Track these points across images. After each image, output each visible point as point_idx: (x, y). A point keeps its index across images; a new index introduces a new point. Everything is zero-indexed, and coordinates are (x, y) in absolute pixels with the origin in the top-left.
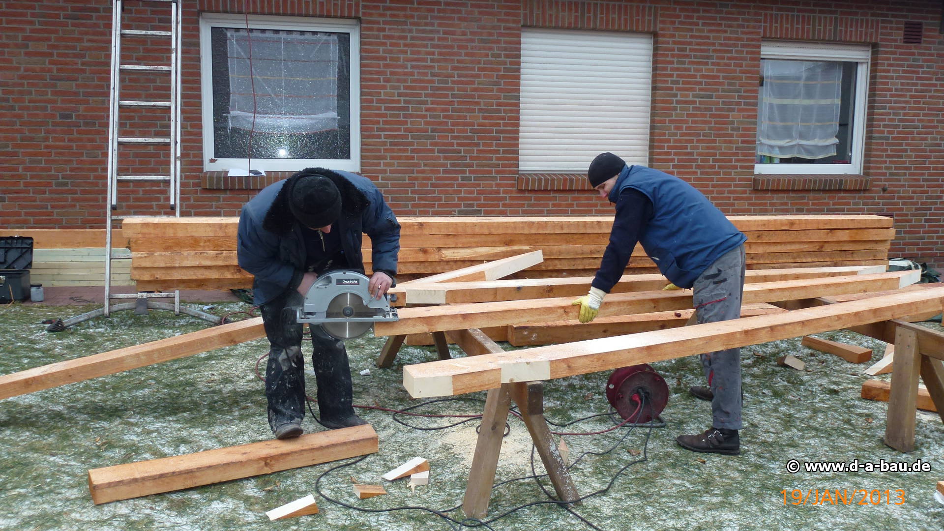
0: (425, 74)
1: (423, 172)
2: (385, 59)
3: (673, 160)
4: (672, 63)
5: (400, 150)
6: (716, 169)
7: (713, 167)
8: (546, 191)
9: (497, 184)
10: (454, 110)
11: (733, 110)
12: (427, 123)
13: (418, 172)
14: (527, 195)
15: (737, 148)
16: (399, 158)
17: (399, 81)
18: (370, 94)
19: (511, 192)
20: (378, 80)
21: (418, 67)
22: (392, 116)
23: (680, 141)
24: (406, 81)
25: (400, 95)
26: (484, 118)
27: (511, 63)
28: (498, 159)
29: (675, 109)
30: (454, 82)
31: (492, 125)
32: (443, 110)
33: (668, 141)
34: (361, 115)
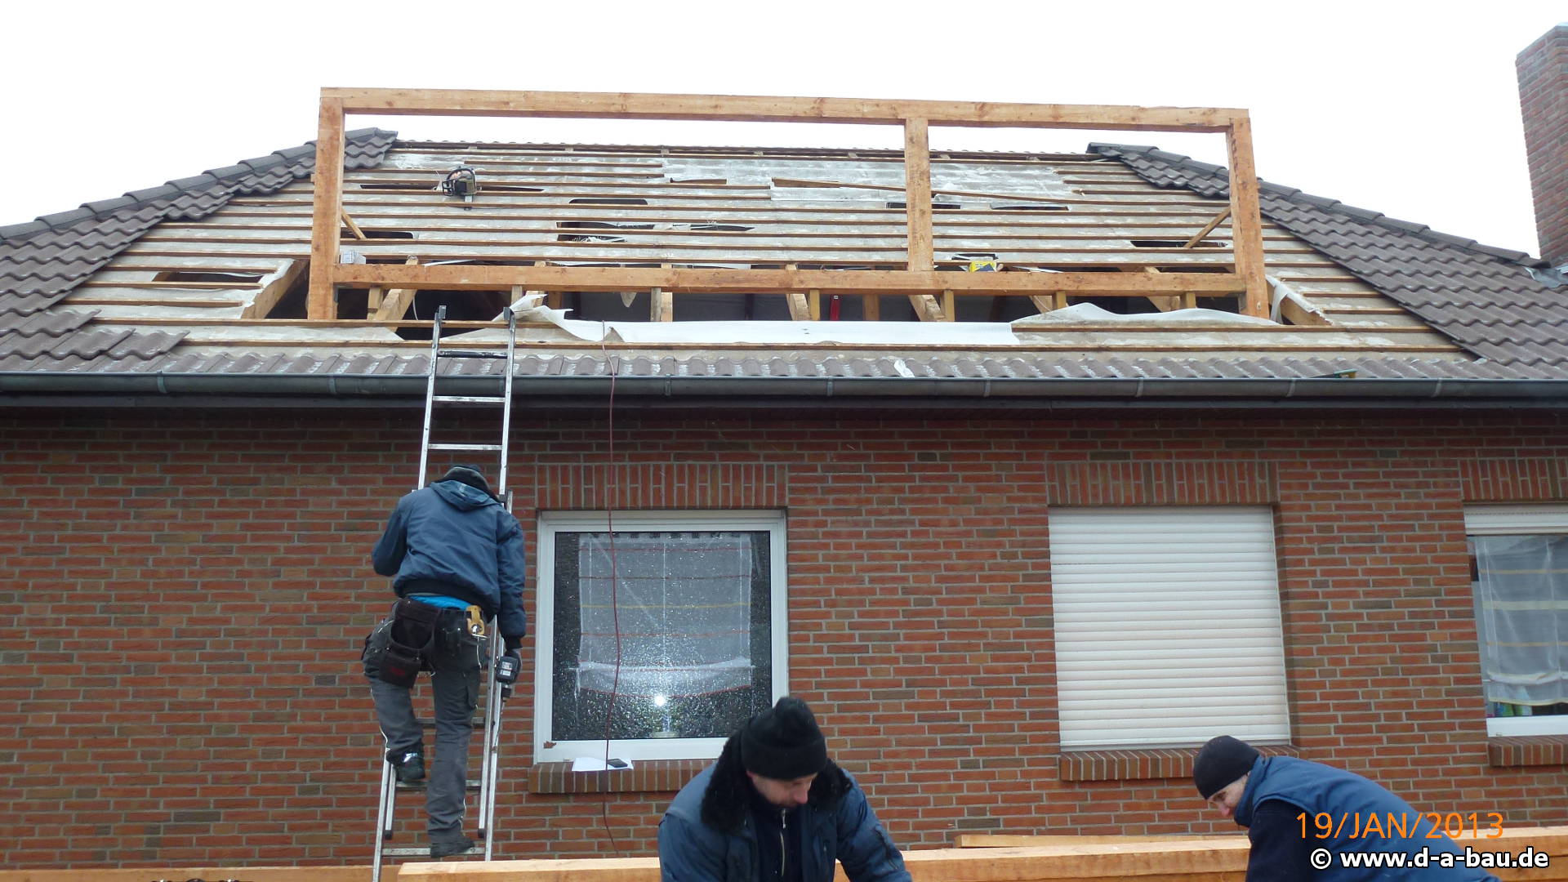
0: (893, 591)
1: (895, 755)
2: (827, 569)
3: (1334, 719)
4: (1311, 551)
5: (855, 719)
6: (1416, 732)
7: (1410, 728)
8: (1111, 781)
9: (1025, 774)
10: (943, 648)
11: (1431, 626)
12: (898, 671)
13: (887, 755)
14: (1077, 789)
15: (1448, 693)
16: (854, 732)
17: (850, 603)
18: (803, 627)
19: (1048, 785)
20: (817, 604)
21: (882, 580)
22: (840, 661)
23: (1342, 684)
24: (861, 603)
25: (852, 626)
26: (995, 659)
27: (1035, 566)
28: (1023, 728)
29: (1327, 629)
30: (941, 602)
31: (1009, 670)
32: (926, 649)
33: (1322, 685)
34: (790, 662)
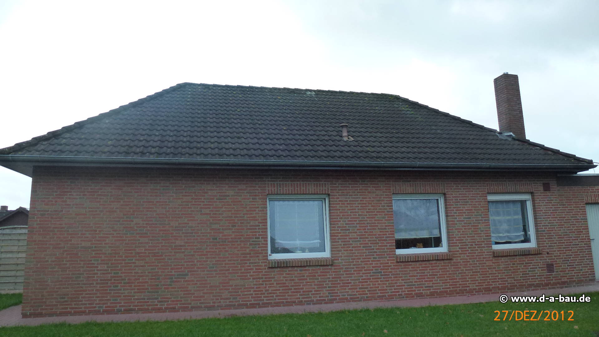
0: (356, 215)
1: (357, 256)
2: (340, 210)
3: (458, 246)
4: (453, 205)
5: (348, 247)
6: (477, 248)
7: (475, 248)
8: (408, 262)
9: (388, 260)
10: (368, 229)
11: (480, 223)
12: (357, 235)
13: (355, 256)
14: (400, 264)
15: (484, 239)
16: (347, 250)
17: (345, 218)
18: (334, 224)
19: (393, 263)
20: (337, 218)
21: (353, 212)
22: (344, 233)
23: (460, 237)
24: (348, 218)
25: (346, 224)
26: (380, 232)
27: (389, 209)
28: (387, 249)
29: (457, 224)
30: (367, 218)
31: (383, 235)
32: (364, 229)
33: (455, 237)
34: (330, 233)
